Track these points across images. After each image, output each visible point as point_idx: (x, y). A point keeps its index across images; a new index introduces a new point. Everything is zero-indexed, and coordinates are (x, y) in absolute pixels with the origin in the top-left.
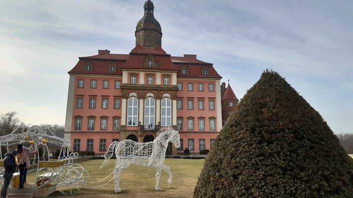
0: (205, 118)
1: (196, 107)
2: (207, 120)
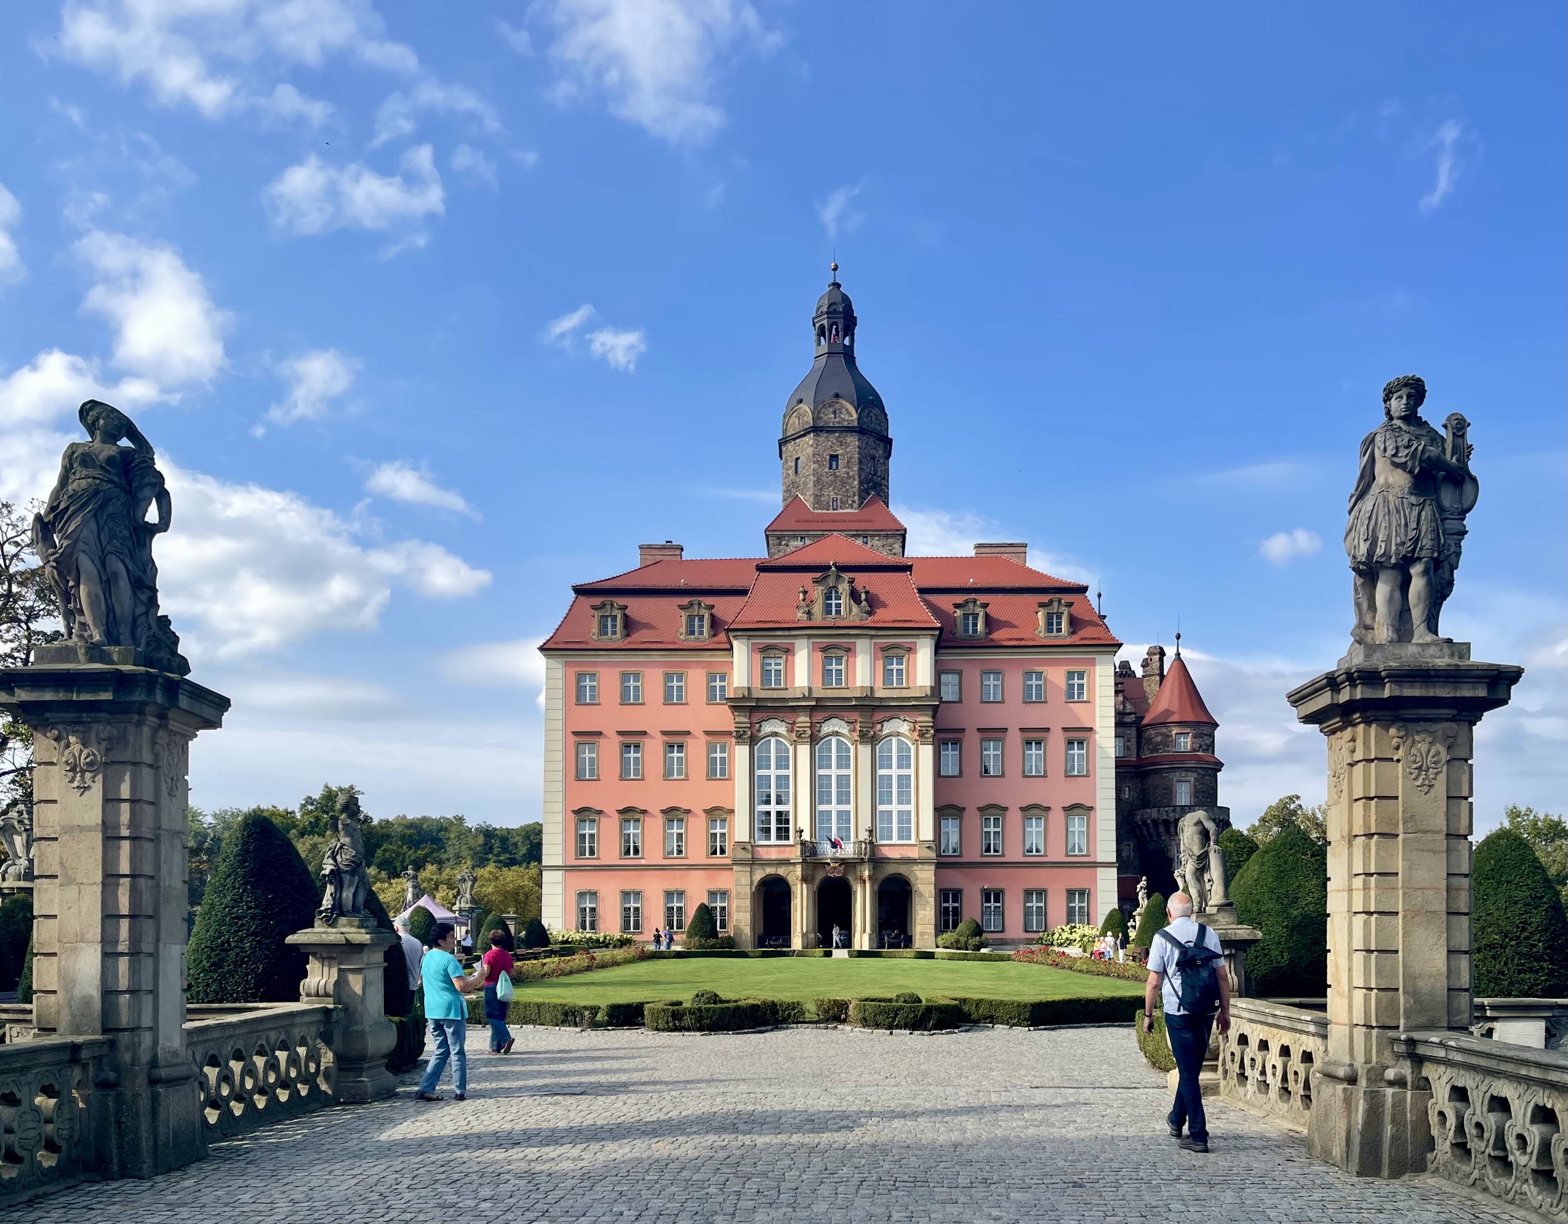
0: (1048, 809)
1: (1014, 769)
2: (1057, 816)
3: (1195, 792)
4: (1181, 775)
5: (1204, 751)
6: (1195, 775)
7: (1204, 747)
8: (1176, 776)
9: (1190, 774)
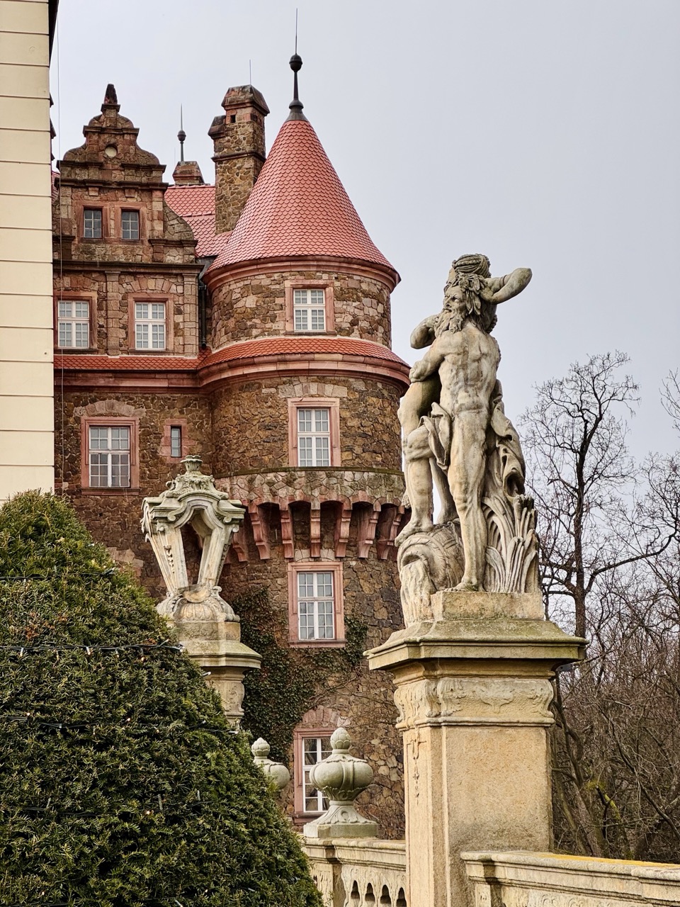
3: (344, 434)
4: (305, 390)
5: (363, 332)
6: (342, 391)
7: (364, 324)
8: (293, 394)
9: (329, 388)
